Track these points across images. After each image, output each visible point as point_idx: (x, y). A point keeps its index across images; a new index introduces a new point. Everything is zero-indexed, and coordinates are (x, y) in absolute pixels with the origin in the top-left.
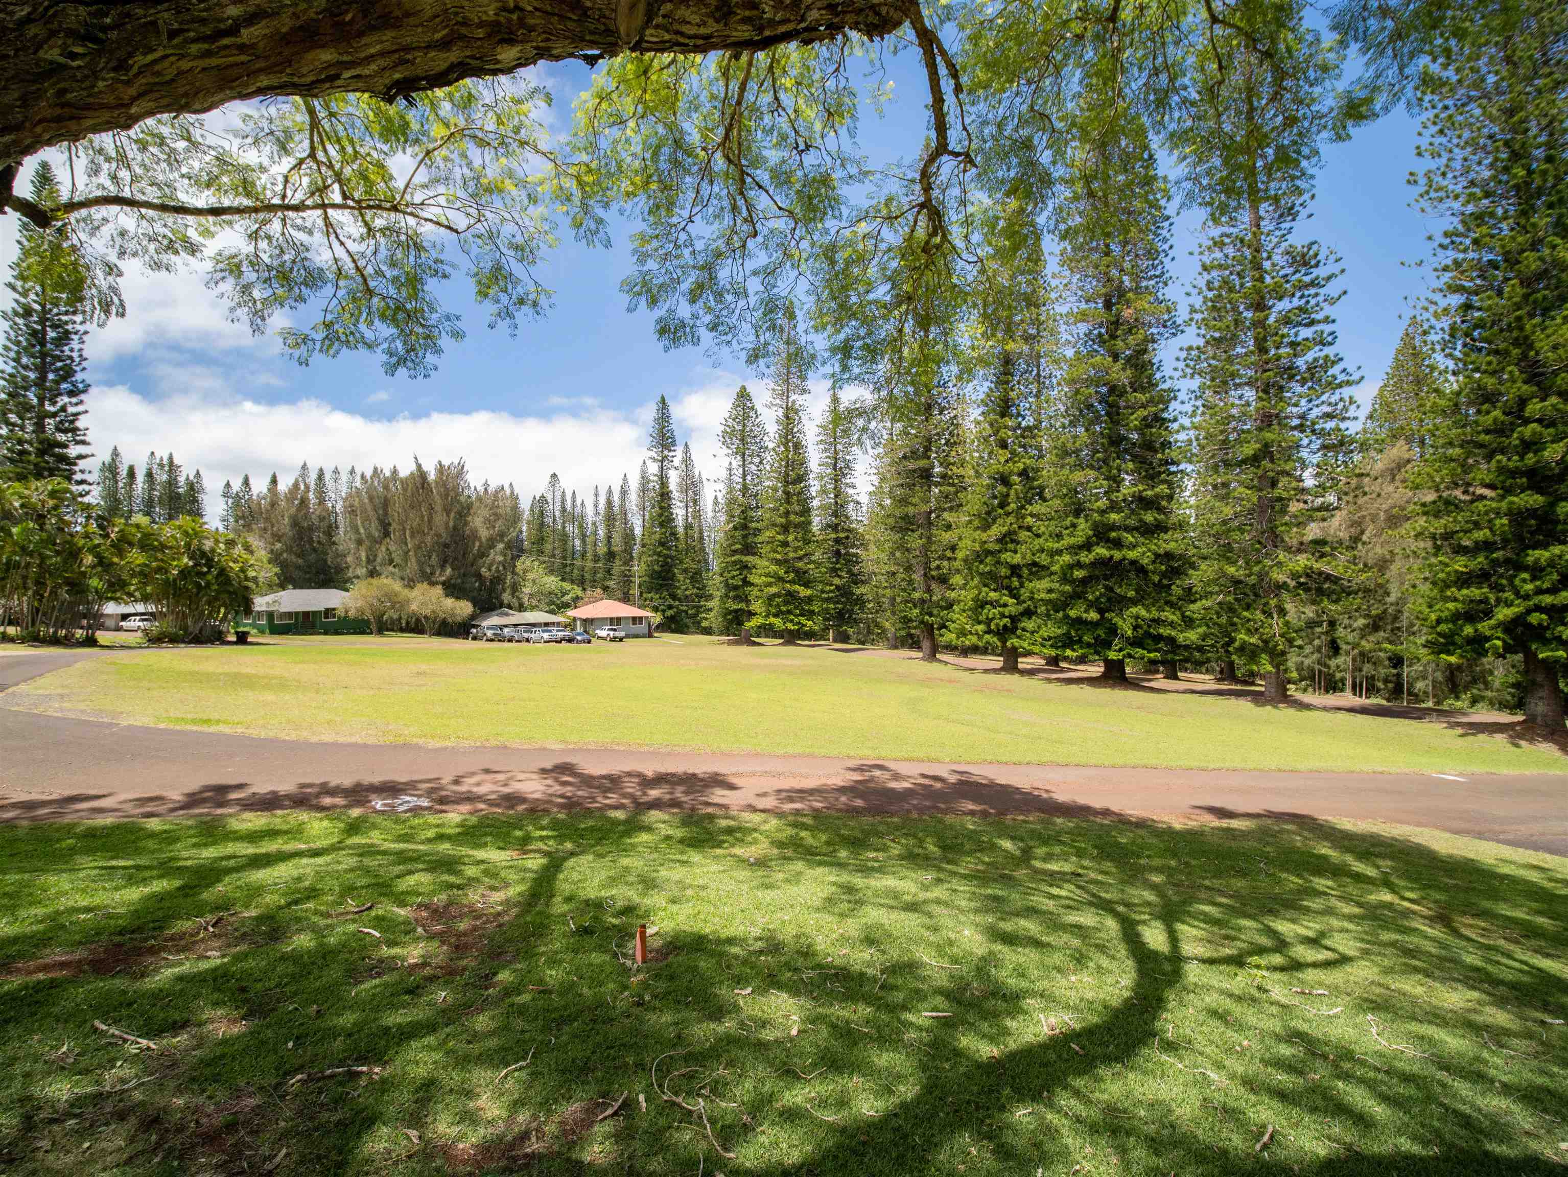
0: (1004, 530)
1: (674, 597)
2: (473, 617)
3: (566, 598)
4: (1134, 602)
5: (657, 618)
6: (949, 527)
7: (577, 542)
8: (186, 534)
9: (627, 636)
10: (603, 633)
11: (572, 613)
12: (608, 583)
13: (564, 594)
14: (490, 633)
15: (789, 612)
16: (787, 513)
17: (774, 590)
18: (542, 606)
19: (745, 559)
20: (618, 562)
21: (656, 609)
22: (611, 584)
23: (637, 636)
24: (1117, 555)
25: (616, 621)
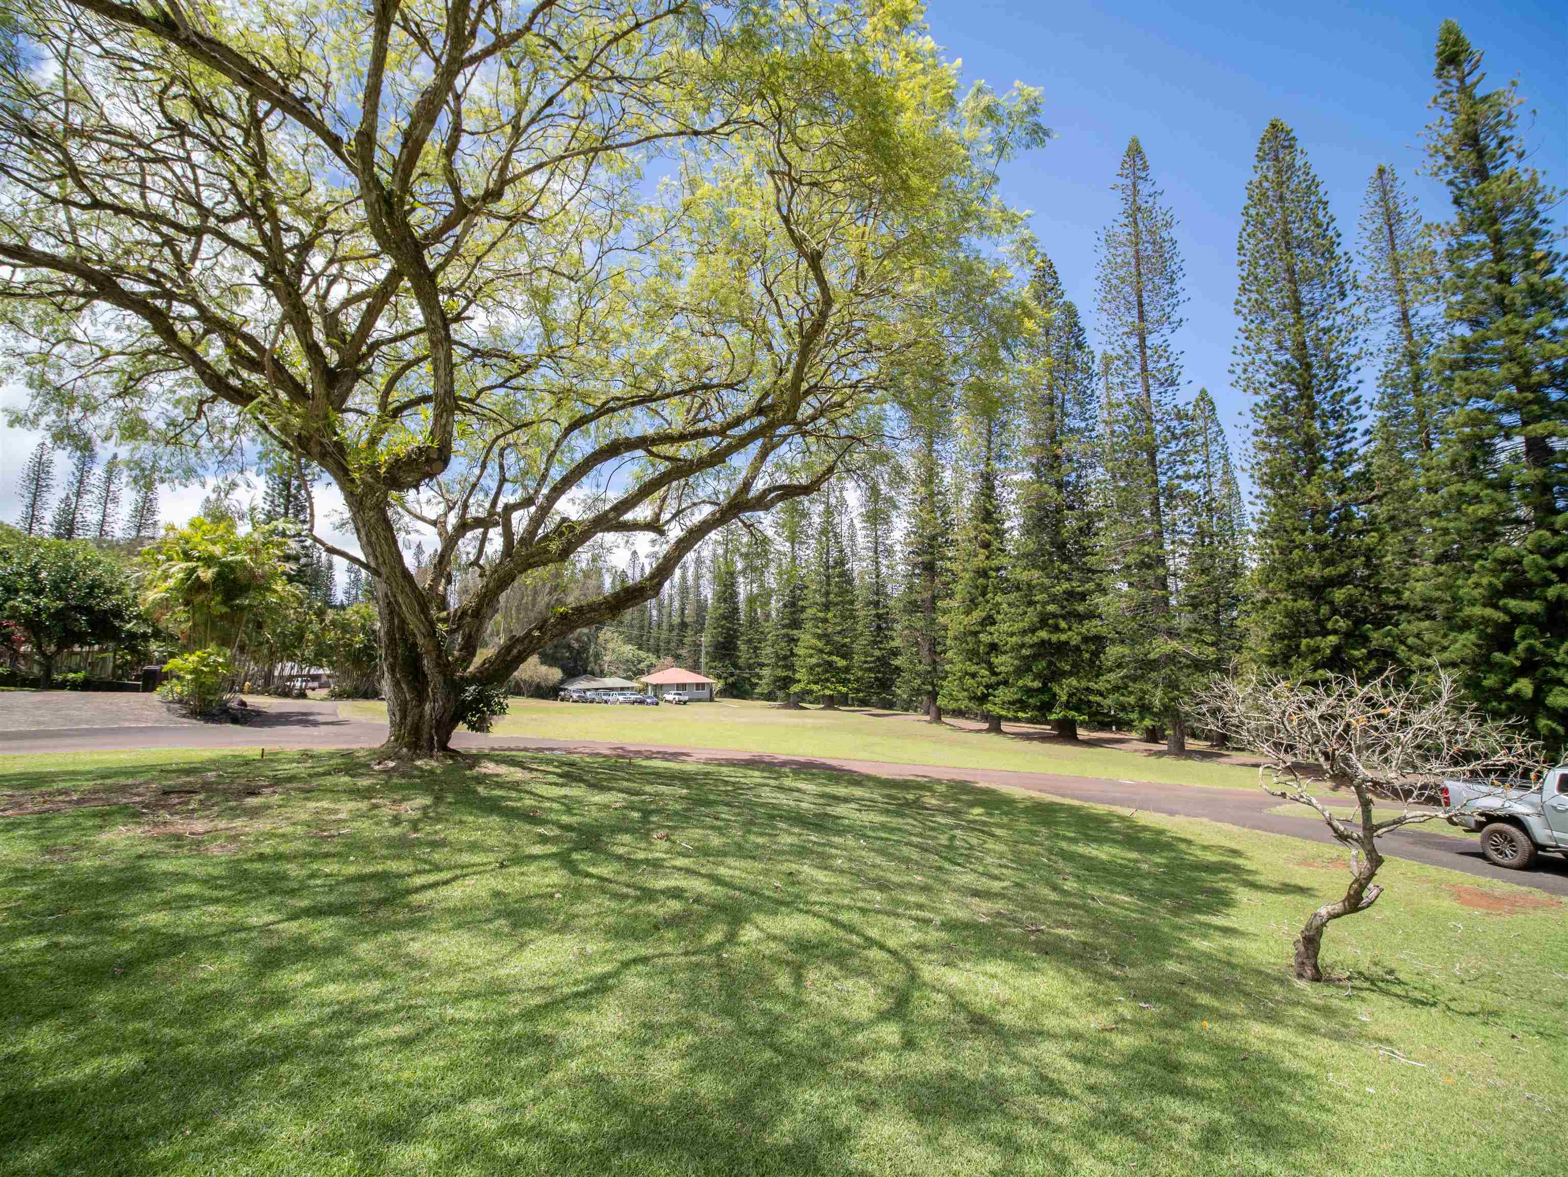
0: (984, 614)
1: (735, 666)
2: (562, 682)
3: (642, 665)
4: (1071, 674)
5: (718, 685)
6: (945, 612)
7: (654, 613)
8: (362, 617)
9: (691, 700)
10: (669, 697)
11: (645, 679)
12: (679, 652)
13: (640, 662)
14: (575, 696)
15: (827, 680)
16: (827, 594)
17: (814, 661)
18: (621, 673)
19: (791, 632)
20: (690, 632)
21: (719, 677)
22: (684, 652)
23: (699, 700)
24: (1054, 638)
25: (682, 687)
